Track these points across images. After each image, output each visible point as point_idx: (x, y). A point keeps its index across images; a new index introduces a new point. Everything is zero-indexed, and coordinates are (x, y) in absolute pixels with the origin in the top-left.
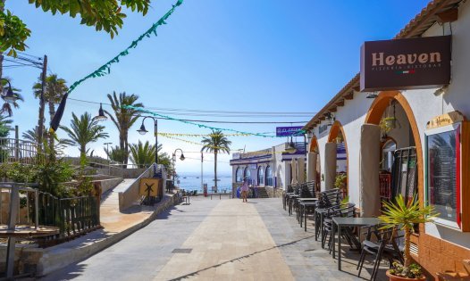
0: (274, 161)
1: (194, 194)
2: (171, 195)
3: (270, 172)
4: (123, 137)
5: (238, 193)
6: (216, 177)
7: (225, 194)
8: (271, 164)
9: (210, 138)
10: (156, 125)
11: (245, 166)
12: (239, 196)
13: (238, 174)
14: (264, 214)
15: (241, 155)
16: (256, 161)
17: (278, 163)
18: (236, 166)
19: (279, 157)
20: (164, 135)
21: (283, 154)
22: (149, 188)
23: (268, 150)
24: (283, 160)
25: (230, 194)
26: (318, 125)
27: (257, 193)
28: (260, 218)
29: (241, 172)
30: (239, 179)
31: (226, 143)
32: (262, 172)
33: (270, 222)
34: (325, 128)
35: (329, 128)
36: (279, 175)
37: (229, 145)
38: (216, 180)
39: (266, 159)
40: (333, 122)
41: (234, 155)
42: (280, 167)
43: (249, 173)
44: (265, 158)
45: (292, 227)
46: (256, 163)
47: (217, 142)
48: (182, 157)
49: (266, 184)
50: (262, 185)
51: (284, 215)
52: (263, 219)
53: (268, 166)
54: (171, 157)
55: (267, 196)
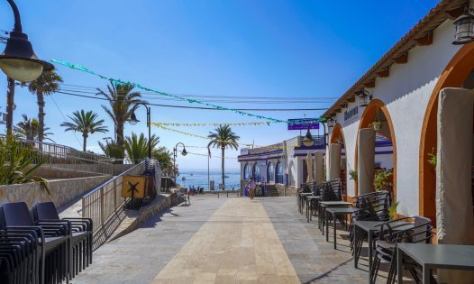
0: (285, 157)
1: (201, 191)
2: (167, 195)
3: (281, 169)
4: (119, 131)
5: (246, 191)
6: (223, 174)
7: (233, 192)
8: (281, 160)
9: (217, 133)
10: (149, 114)
11: (254, 162)
12: (247, 194)
13: (247, 170)
14: (277, 220)
15: (249, 150)
16: (266, 157)
17: (290, 159)
18: (244, 163)
19: (291, 152)
20: (158, 125)
21: (296, 148)
22: (133, 188)
23: (278, 145)
24: (295, 155)
25: (238, 192)
26: (344, 110)
27: (266, 192)
28: (271, 226)
29: (249, 168)
30: (247, 176)
31: (233, 138)
32: (272, 168)
33: (285, 232)
34: (355, 111)
35: (362, 111)
36: (290, 171)
37: (236, 140)
38: (223, 177)
39: (277, 155)
40: (368, 101)
41: (242, 150)
42: (292, 162)
43: (258, 169)
44: (275, 154)
45: (315, 241)
46: (266, 159)
47: (224, 137)
48: (184, 152)
49: (277, 182)
50: (272, 183)
51: (301, 221)
52: (275, 228)
53: (279, 162)
54: (171, 151)
55: (277, 194)
